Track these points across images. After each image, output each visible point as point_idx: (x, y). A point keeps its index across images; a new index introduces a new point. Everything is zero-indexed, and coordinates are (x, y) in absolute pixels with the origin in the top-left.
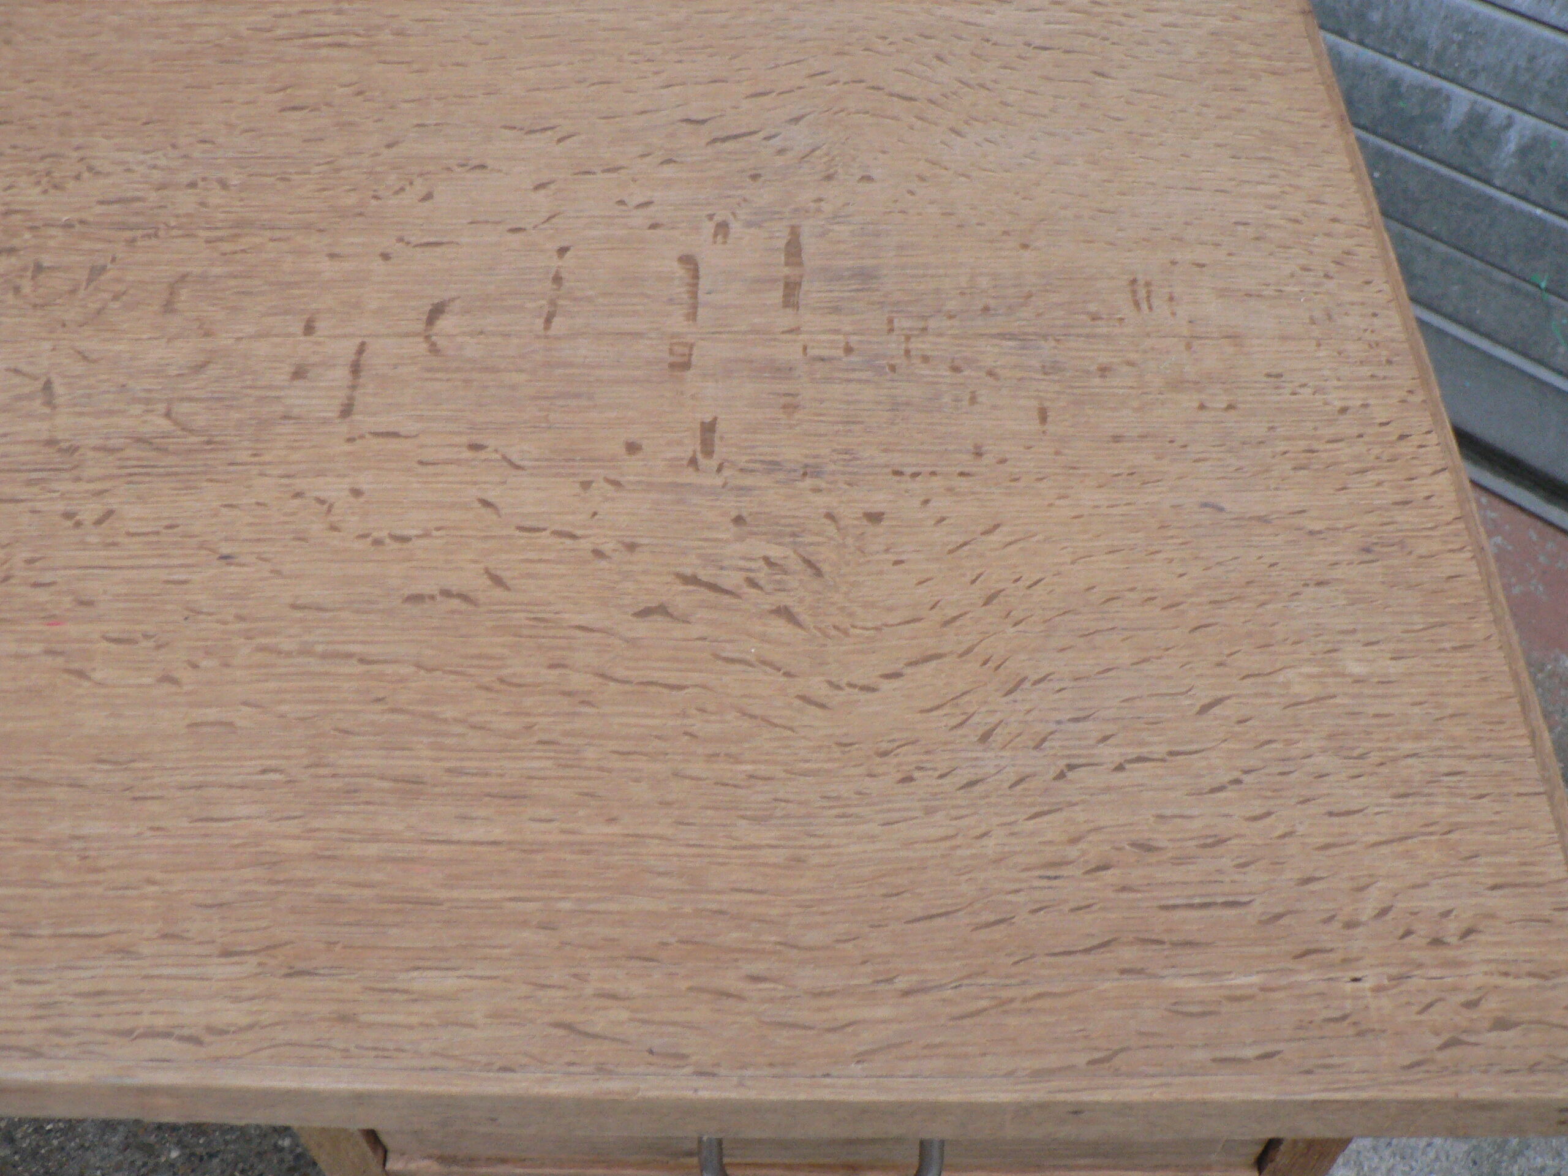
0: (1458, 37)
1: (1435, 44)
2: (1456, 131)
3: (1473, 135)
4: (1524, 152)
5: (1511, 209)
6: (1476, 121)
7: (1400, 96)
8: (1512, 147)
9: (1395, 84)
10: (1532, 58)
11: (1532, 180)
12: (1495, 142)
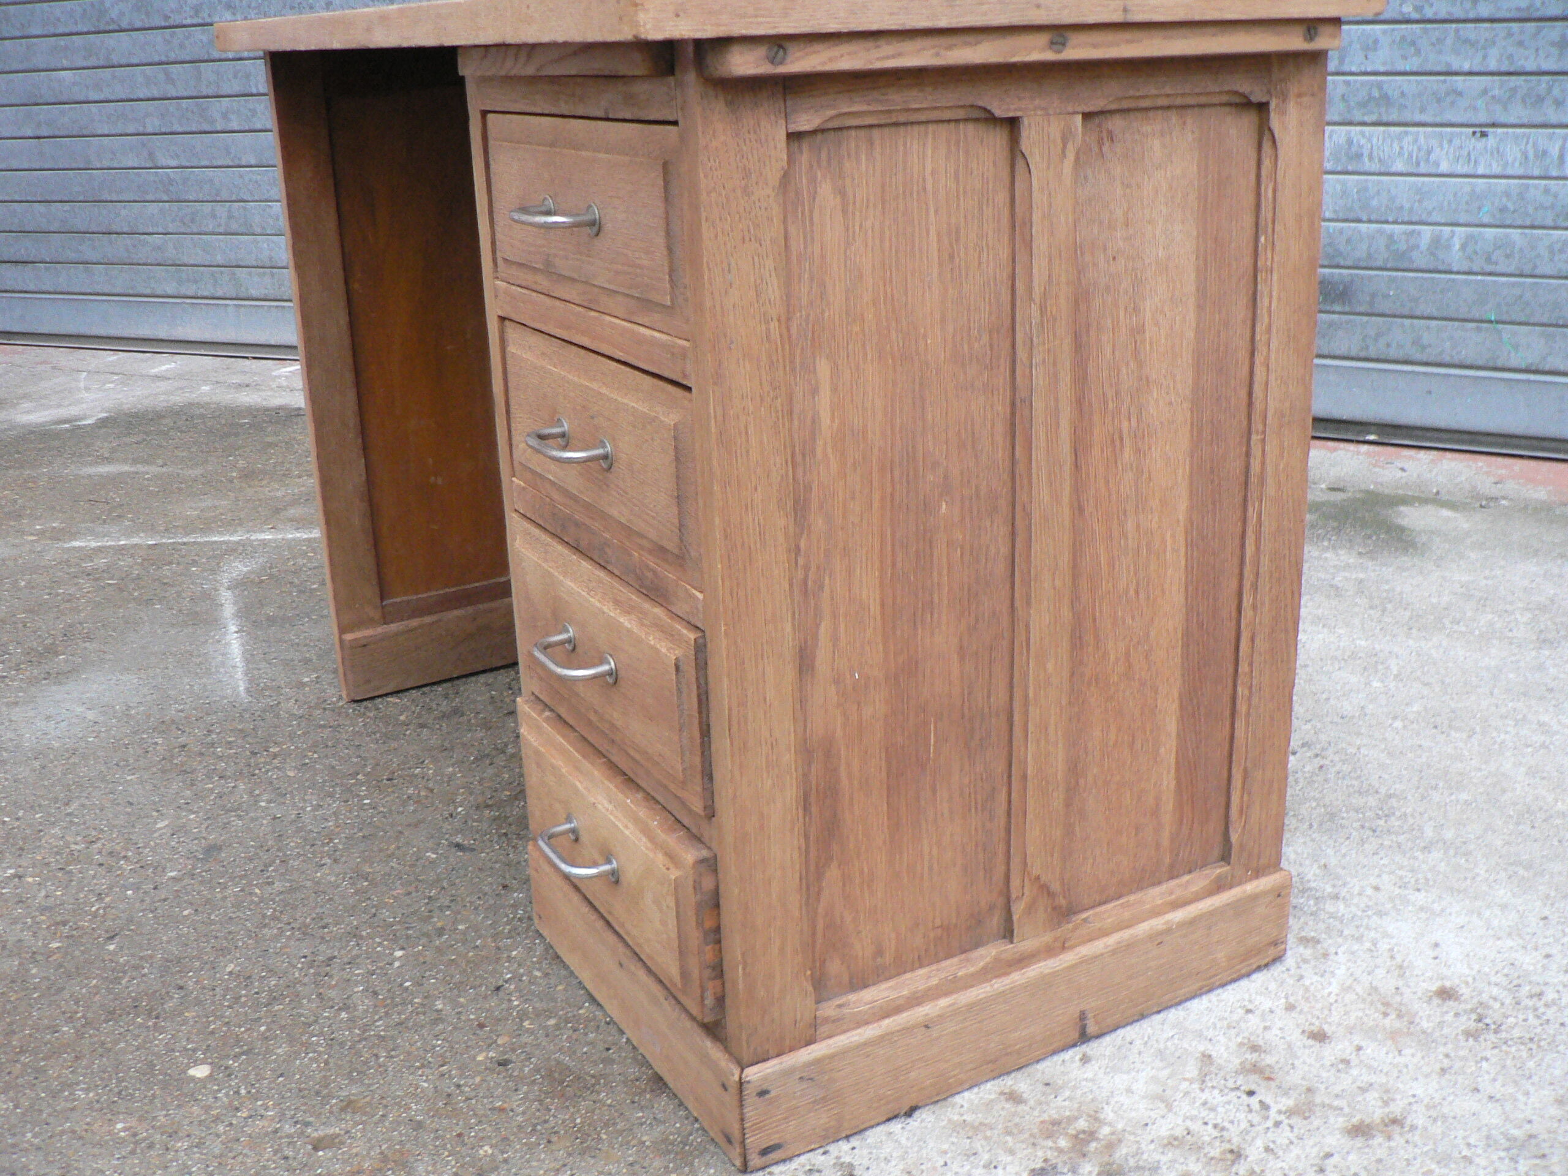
0: (1417, 197)
1: (1407, 206)
2: (1428, 249)
3: (1436, 248)
4: (1463, 247)
5: (1466, 282)
6: (1436, 241)
7: (1395, 242)
8: (1457, 247)
9: (1391, 236)
10: (1455, 194)
11: (1471, 260)
12: (1448, 247)
